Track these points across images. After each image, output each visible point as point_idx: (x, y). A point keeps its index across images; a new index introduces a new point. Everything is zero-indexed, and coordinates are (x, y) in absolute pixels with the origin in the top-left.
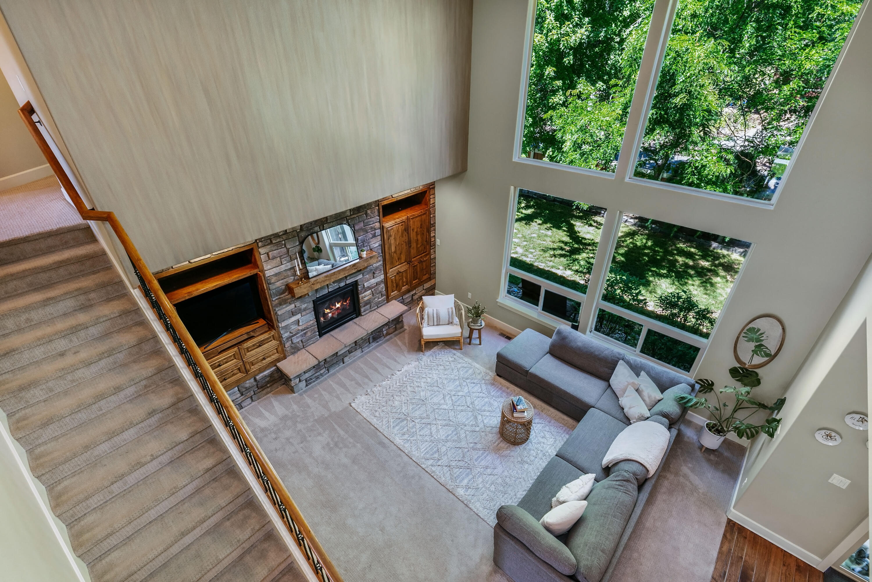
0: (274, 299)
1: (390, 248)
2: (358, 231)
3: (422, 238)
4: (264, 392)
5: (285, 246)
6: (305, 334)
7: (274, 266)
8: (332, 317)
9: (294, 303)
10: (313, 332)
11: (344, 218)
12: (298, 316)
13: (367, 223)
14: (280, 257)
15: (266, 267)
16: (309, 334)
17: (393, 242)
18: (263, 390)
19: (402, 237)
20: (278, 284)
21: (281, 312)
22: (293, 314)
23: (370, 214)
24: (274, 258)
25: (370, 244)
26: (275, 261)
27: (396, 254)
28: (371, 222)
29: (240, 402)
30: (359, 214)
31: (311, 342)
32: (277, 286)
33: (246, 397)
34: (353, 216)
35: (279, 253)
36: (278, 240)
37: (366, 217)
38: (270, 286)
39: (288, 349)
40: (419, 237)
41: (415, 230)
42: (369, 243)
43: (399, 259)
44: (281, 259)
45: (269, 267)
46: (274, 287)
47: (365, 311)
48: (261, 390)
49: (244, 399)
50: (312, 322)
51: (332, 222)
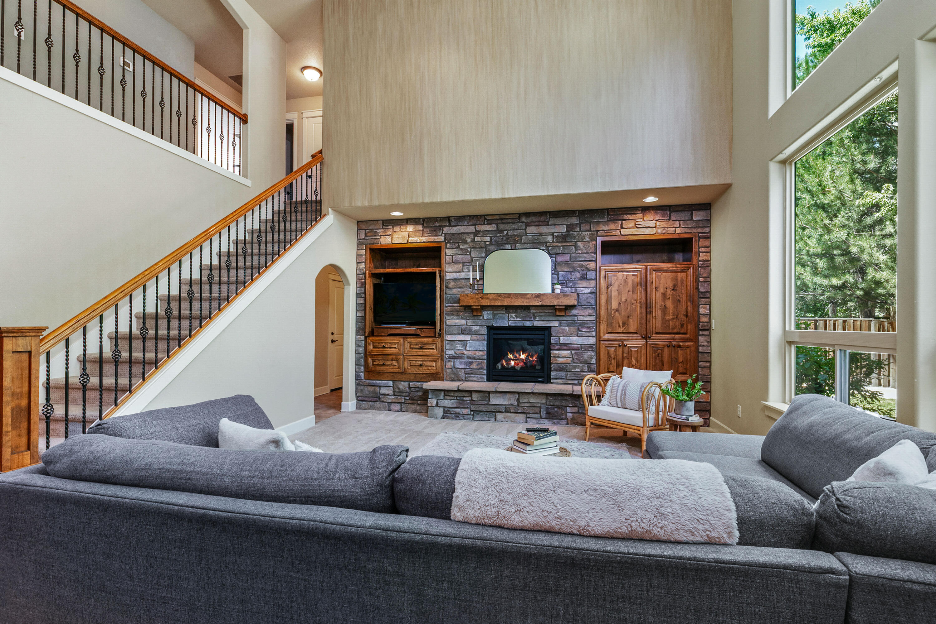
0: (447, 305)
1: (608, 301)
2: (560, 263)
3: (676, 307)
4: (414, 407)
5: (470, 254)
6: (471, 363)
7: (455, 270)
8: (513, 367)
9: (466, 319)
10: (480, 367)
11: (543, 243)
12: (468, 338)
13: (576, 257)
14: (463, 263)
15: (448, 268)
16: (474, 366)
17: (614, 294)
18: (413, 404)
19: (633, 292)
20: (455, 291)
21: (451, 321)
22: (463, 332)
23: (582, 247)
24: (457, 262)
25: (577, 286)
26: (457, 266)
27: (620, 314)
28: (581, 257)
29: (390, 401)
30: (565, 244)
31: (475, 379)
32: (453, 292)
33: (396, 401)
34: (557, 244)
35: (462, 259)
36: (465, 246)
37: (576, 250)
38: (447, 289)
39: (448, 371)
40: (669, 304)
41: (662, 290)
42: (575, 284)
43: (624, 324)
44: (463, 266)
45: (450, 270)
46: (450, 292)
47: (556, 379)
48: (411, 402)
49: (394, 401)
50: (481, 353)
51: (527, 243)
